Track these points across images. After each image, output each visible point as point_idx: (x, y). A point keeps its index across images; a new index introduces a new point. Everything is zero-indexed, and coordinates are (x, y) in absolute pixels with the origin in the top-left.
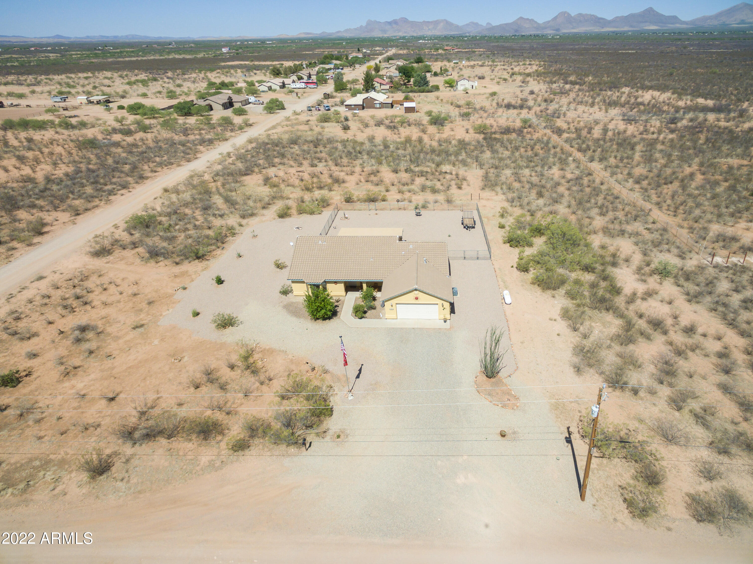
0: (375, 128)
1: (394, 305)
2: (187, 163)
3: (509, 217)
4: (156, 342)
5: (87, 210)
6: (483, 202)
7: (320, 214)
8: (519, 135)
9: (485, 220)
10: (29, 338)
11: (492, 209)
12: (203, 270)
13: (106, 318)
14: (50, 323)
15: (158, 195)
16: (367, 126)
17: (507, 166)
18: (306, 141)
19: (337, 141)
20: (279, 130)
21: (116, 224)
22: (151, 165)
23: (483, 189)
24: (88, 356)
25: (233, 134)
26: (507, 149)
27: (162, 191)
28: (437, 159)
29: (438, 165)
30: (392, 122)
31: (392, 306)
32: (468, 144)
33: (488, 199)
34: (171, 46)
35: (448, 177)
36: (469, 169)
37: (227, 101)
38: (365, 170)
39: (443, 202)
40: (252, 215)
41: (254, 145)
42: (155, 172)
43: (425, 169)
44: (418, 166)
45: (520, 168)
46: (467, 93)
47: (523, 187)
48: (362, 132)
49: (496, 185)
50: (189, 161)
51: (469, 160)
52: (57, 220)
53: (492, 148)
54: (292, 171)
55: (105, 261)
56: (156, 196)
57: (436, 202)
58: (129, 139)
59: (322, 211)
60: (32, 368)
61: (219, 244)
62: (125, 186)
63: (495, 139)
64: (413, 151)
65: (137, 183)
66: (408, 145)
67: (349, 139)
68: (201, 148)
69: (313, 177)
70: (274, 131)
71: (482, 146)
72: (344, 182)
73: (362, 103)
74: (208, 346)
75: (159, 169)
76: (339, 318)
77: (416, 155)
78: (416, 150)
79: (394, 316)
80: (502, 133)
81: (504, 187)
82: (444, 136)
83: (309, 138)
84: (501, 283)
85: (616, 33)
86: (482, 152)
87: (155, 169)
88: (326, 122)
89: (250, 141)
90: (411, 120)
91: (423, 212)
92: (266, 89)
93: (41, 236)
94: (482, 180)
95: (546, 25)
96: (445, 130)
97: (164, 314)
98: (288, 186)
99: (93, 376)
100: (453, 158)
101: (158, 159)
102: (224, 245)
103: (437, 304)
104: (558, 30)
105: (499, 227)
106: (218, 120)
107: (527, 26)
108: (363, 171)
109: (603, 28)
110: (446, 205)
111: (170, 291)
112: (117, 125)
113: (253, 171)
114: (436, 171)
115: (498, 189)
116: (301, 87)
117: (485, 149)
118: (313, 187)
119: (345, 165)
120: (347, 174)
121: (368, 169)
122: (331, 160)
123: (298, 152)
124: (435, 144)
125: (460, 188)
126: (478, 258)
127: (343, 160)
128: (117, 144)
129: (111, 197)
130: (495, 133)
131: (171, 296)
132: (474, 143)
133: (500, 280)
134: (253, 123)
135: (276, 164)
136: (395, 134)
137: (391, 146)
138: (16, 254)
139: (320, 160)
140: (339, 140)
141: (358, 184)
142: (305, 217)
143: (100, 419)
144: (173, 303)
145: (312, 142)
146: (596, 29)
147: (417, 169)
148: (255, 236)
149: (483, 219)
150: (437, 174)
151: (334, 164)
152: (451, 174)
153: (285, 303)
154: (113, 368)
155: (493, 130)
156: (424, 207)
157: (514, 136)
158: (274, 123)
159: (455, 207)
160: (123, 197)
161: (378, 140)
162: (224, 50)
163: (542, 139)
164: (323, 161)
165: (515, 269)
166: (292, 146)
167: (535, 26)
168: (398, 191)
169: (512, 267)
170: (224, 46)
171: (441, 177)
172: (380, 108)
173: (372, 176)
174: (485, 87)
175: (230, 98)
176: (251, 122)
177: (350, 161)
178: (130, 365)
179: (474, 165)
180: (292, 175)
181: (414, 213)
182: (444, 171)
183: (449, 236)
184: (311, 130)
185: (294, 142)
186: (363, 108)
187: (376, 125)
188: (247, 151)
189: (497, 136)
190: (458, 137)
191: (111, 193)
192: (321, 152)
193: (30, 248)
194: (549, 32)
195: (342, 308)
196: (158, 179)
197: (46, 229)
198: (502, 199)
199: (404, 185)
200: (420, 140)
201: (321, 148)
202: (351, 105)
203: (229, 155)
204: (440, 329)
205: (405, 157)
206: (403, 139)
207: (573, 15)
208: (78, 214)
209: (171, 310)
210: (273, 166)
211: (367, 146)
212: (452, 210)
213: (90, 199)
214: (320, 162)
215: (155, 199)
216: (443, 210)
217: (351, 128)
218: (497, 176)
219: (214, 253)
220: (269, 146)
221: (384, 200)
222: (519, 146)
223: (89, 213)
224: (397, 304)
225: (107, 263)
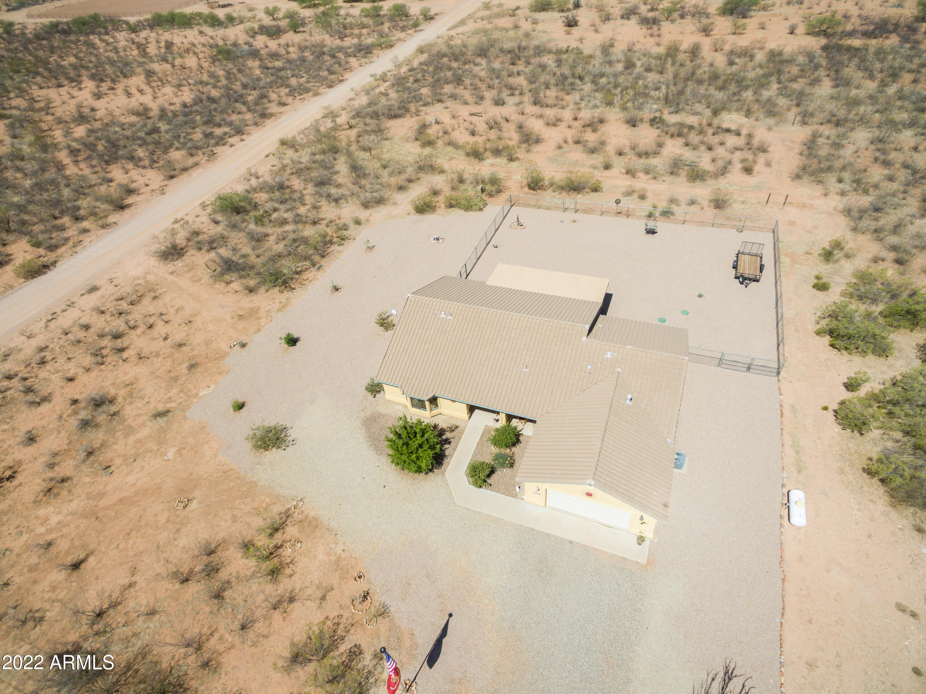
0: (620, 21)
1: (542, 490)
2: (327, 90)
3: (843, 262)
4: (171, 454)
5: (185, 169)
6: (792, 212)
7: (481, 209)
8: (905, 39)
9: (785, 260)
10: (39, 404)
11: (809, 232)
12: (279, 310)
13: (132, 384)
14: (70, 379)
15: (272, 149)
16: (607, 18)
17: (863, 121)
18: (502, 50)
19: (550, 52)
20: (470, 26)
21: (205, 201)
22: (284, 91)
23: (798, 177)
24: (85, 460)
25: (402, 35)
26: (871, 77)
27: (279, 143)
28: (720, 95)
29: (716, 113)
30: (652, 10)
31: (538, 489)
32: (789, 62)
33: (804, 206)
35: (732, 141)
36: (777, 124)
38: (581, 115)
39: (705, 203)
40: (380, 201)
41: (424, 57)
42: (284, 105)
43: (692, 120)
44: (676, 112)
45: (895, 126)
47: (891, 179)
48: (596, 31)
49: (830, 169)
50: (330, 87)
51: (782, 102)
52: (147, 185)
53: (837, 71)
54: (464, 111)
55: (170, 270)
56: (267, 152)
57: (692, 202)
58: (273, 45)
59: (486, 205)
60: (20, 463)
61: (317, 258)
62: (239, 132)
63: (849, 49)
64: (675, 76)
65: (256, 124)
66: (670, 60)
67: (571, 48)
68: (353, 61)
69: (491, 128)
70: (460, 30)
71: (817, 67)
72: (538, 141)
75: (290, 100)
76: (443, 474)
77: (680, 86)
78: (683, 73)
79: (540, 502)
80: (867, 34)
81: (846, 176)
82: (743, 42)
83: (508, 46)
84: (789, 451)
86: (816, 82)
87: (284, 99)
88: (544, 10)
89: (421, 51)
90: (687, 6)
91: (661, 225)
93: (121, 213)
94: (801, 154)
96: (749, 27)
97: (201, 394)
98: (449, 144)
100: (748, 95)
101: (293, 81)
102: (324, 262)
103: (630, 513)
105: (815, 286)
106: (390, 10)
108: (576, 119)
110: (710, 212)
112: (267, 21)
113: (407, 110)
114: (710, 125)
115: (831, 179)
117: (822, 73)
118: (486, 150)
119: (550, 102)
120: (548, 124)
121: (586, 114)
122: (530, 91)
123: (483, 74)
124: (720, 60)
125: (748, 170)
126: (749, 367)
127: (548, 93)
128: (255, 54)
129: (218, 150)
130: (850, 34)
131: (224, 355)
132: (801, 59)
133: (788, 441)
134: (436, 14)
135: (444, 98)
136: (652, 35)
137: (639, 64)
139: (512, 89)
140: (554, 50)
141: (560, 147)
142: (457, 214)
145: (509, 52)
147: (672, 119)
148: (371, 248)
149: (783, 259)
150: (710, 131)
151: (532, 100)
152: (738, 134)
153: (368, 413)
154: (102, 495)
155: (848, 27)
156: (666, 214)
157: (893, 41)
158: (463, 15)
159: (728, 218)
161: (618, 51)
164: (517, 92)
165: (830, 414)
166: (478, 60)
168: (624, 171)
169: (825, 408)
171: (715, 140)
173: (589, 129)
176: (432, 13)
177: (560, 94)
179: (791, 115)
180: (461, 121)
181: (641, 225)
182: (725, 126)
183: (700, 296)
184: (516, 27)
185: (483, 52)
187: (622, 17)
188: (410, 70)
189: (856, 42)
190: (771, 45)
191: (221, 141)
192: (519, 74)
193: (103, 231)
195: (454, 450)
196: (284, 117)
197: (130, 200)
198: (835, 209)
199: (640, 155)
200: (695, 51)
201: (521, 66)
203: (384, 76)
204: (625, 559)
205: (658, 89)
206: (661, 50)
208: (172, 177)
209: (211, 388)
210: (440, 101)
211: (597, 63)
212: (721, 226)
213: (194, 151)
214: (512, 95)
215: (267, 156)
216: (702, 223)
217: (579, 23)
218: (837, 146)
219: (305, 276)
220: (445, 60)
221: (595, 189)
224: (548, 489)
225: (172, 273)
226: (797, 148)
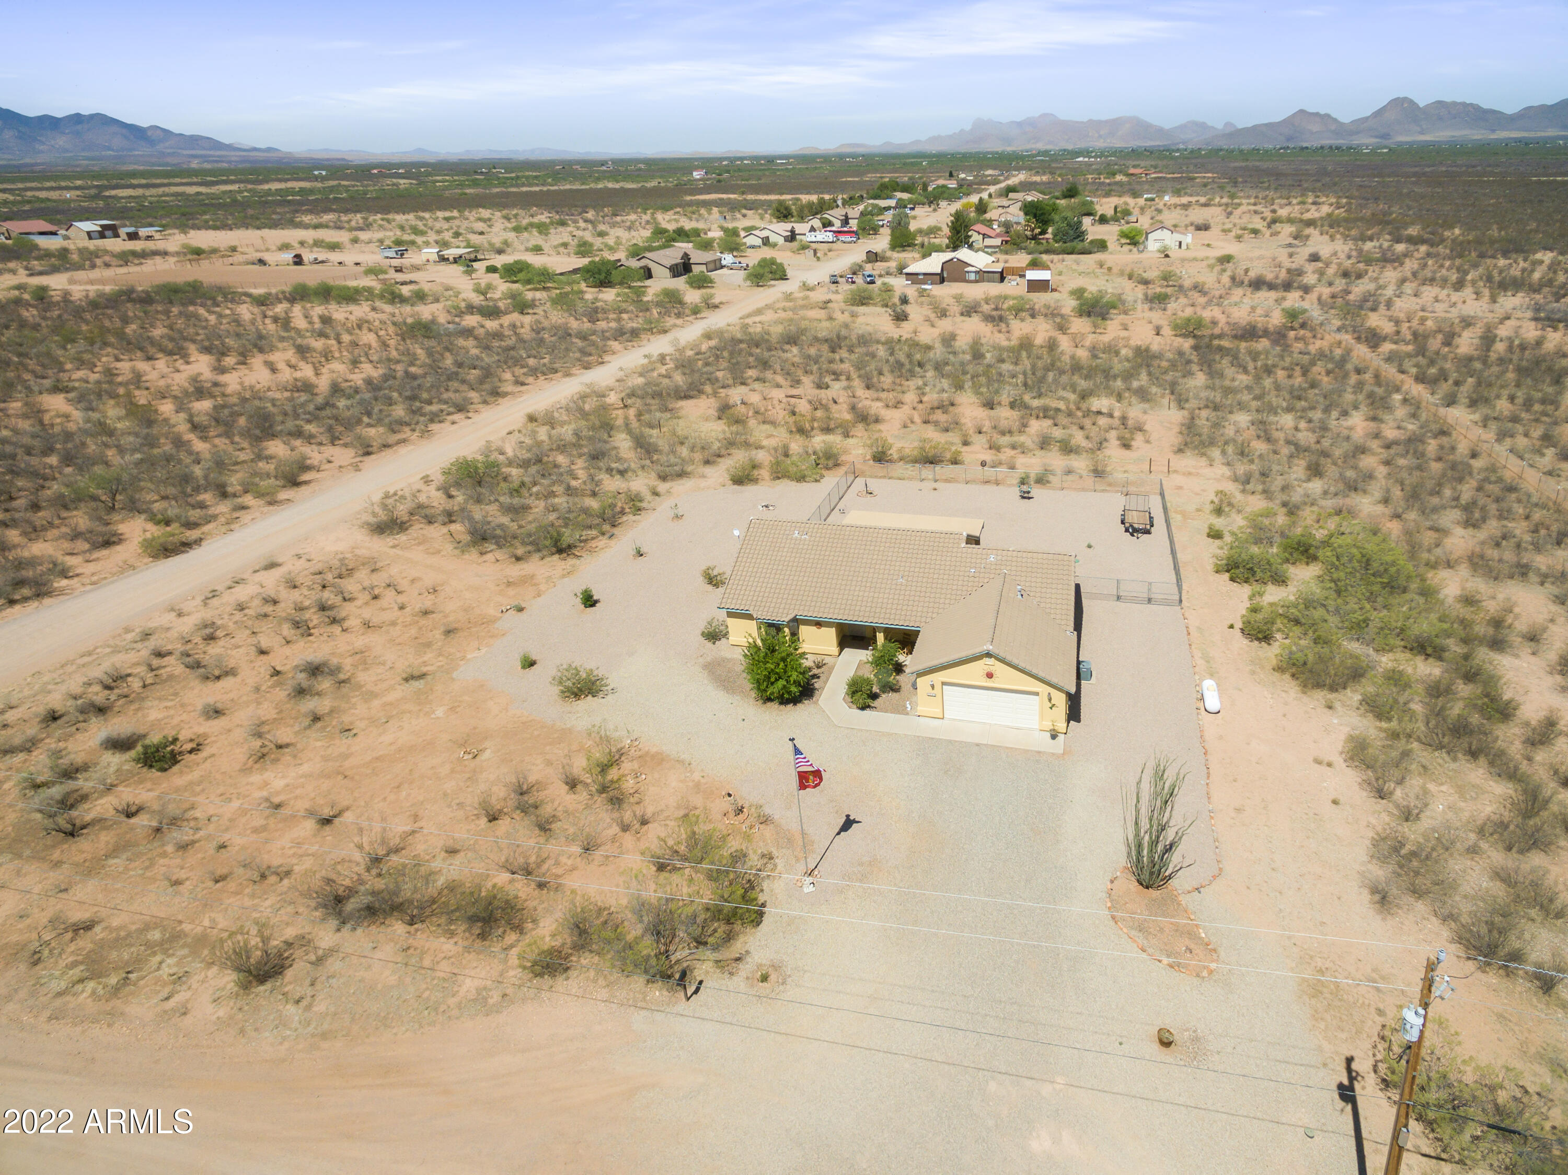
0: (959, 319)
1: (938, 686)
2: (583, 371)
3: (1234, 515)
4: (440, 712)
5: (386, 446)
6: (1177, 479)
7: (816, 481)
8: (1275, 342)
9: (1176, 518)
10: (218, 678)
11: (1197, 494)
12: (563, 576)
13: (362, 652)
14: (263, 652)
15: (515, 427)
16: (943, 314)
17: (1242, 406)
18: (816, 339)
19: (878, 342)
20: (768, 316)
21: (428, 476)
22: (519, 371)
23: (1180, 451)
24: (309, 727)
25: (679, 322)
26: (1246, 371)
27: (525, 419)
28: (1083, 384)
29: (1084, 396)
30: (996, 309)
31: (933, 687)
32: (1159, 356)
33: (1190, 474)
34: (604, 168)
35: (1102, 421)
36: (1152, 408)
37: (679, 261)
38: (925, 399)
39: (1084, 473)
40: (682, 474)
41: (713, 343)
42: (523, 384)
43: (1054, 404)
44: (1040, 396)
45: (1273, 410)
46: (1167, 256)
47: (1275, 452)
48: (933, 326)
49: (1212, 443)
50: (586, 368)
51: (1154, 389)
52: (329, 462)
53: (1209, 366)
54: (778, 394)
55: (391, 544)
56: (511, 429)
57: (1069, 472)
58: (491, 325)
59: (822, 476)
60: (205, 736)
61: (606, 527)
62: (461, 408)
63: (1220, 349)
64: (1034, 367)
65: (485, 402)
66: (1024, 354)
67: (903, 339)
68: (614, 345)
69: (816, 409)
70: (757, 319)
71: (1189, 362)
72: (877, 421)
73: (939, 271)
74: (536, 733)
75: (530, 380)
76: (816, 703)
77: (1039, 374)
78: (1040, 364)
79: (937, 712)
80: (1235, 337)
81: (1230, 449)
82: (1106, 338)
83: (822, 334)
84: (1200, 661)
85: (1526, 142)
86: (1188, 374)
87: (522, 379)
88: (863, 304)
89: (708, 336)
90: (1037, 307)
91: (1036, 491)
92: (758, 242)
93: (296, 489)
94: (1181, 433)
95: (1360, 125)
96: (1109, 328)
97: (469, 656)
98: (764, 422)
99: (306, 768)
100: (1119, 383)
101: (531, 362)
102: (615, 531)
103: (1037, 694)
104: (1385, 136)
105: (1209, 536)
106: (657, 295)
107: (1315, 128)
108: (921, 402)
109: (1493, 131)
110: (1089, 481)
111: (492, 611)
112: (477, 299)
113: (701, 392)
114: (1079, 409)
115: (1216, 453)
116: (826, 239)
117: (1195, 368)
118: (812, 429)
119: (885, 387)
120: (887, 406)
121: (931, 397)
122: (859, 376)
123: (797, 360)
124: (1082, 354)
125: (1126, 446)
126: (1150, 600)
127: (882, 378)
128: (468, 332)
129: (434, 427)
130: (1220, 337)
131: (494, 620)
132: (1170, 355)
133: (1198, 654)
134: (721, 303)
135: (749, 381)
136: (1000, 332)
137: (988, 355)
138: (245, 517)
139: (836, 375)
140: (883, 339)
141: (905, 427)
142: (787, 487)
143: (295, 861)
144: (492, 637)
145: (826, 341)
146: (1477, 134)
147: (1036, 403)
148: (678, 517)
149: (1172, 515)
150: (1079, 414)
151: (863, 385)
152: (1111, 415)
153: (709, 659)
154: (346, 756)
155: (1217, 331)
156: (1041, 480)
157: (1264, 344)
158: (761, 304)
159: (1110, 485)
160: (455, 426)
161: (962, 343)
162: (697, 175)
163: (1331, 351)
164: (843, 378)
165: (1236, 631)
166: (787, 347)
167: (1333, 128)
168: (987, 446)
169: (1232, 627)
170: (697, 168)
171: (1087, 422)
172: (976, 281)
173: (939, 412)
174: (1208, 245)
175: (686, 256)
176: (716, 301)
177: (898, 381)
178: (381, 753)
179: (1165, 401)
180: (776, 402)
181: (1016, 492)
182: (1094, 409)
183: (1089, 546)
184: (830, 318)
185: (791, 339)
186: (942, 281)
187: (962, 314)
188: (697, 354)
189: (1225, 343)
190: (1136, 341)
191: (435, 418)
192: (842, 361)
193: (271, 508)
194: (1366, 141)
195: (826, 682)
196: (525, 397)
197: (305, 477)
198: (1223, 476)
199: (1003, 433)
200: (1052, 345)
201: (844, 353)
202: (917, 274)
203: (662, 359)
204: (1039, 752)
205: (1013, 376)
206: (1014, 342)
207: (1421, 105)
208: (368, 454)
209: (484, 650)
210: (743, 384)
211: (939, 352)
212: (1103, 491)
213: (396, 427)
214: (837, 379)
215: (510, 433)
216: (1083, 490)
217: (910, 317)
218: (1216, 425)
219: (593, 544)
220: (743, 346)
221: (955, 462)
222: (1274, 366)
223: (388, 452)
224: (943, 684)
225: (394, 547)
226: (1176, 429)
